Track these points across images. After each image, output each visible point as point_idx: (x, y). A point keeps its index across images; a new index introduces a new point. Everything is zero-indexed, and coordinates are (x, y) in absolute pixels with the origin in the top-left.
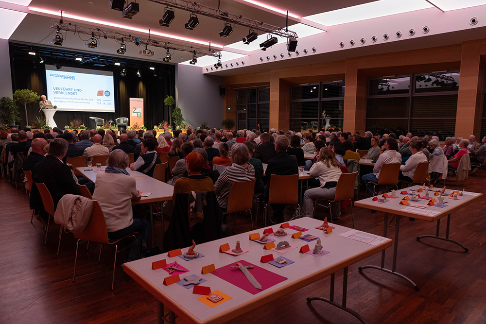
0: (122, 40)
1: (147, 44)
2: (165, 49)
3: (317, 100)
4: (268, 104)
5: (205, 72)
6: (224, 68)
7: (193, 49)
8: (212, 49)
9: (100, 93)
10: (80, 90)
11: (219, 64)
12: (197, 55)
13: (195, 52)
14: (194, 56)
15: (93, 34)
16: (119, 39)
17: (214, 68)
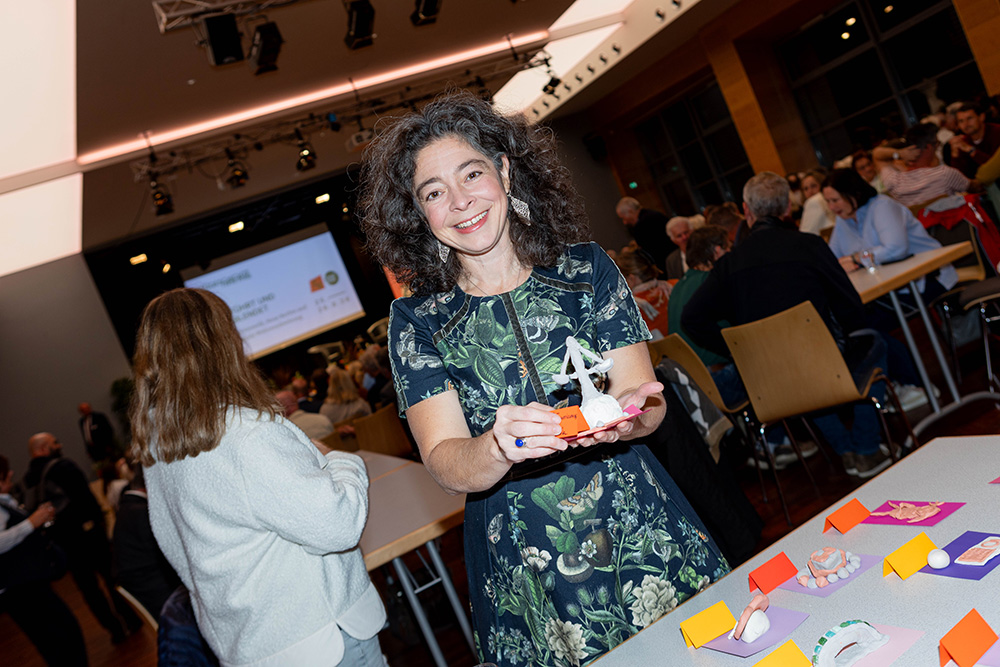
0: (298, 134)
1: (358, 118)
2: (406, 107)
3: (871, 44)
4: (732, 127)
5: (533, 120)
6: (577, 88)
7: (472, 78)
8: (521, 53)
9: (316, 284)
10: (269, 298)
11: (555, 82)
12: (488, 86)
13: (480, 82)
14: (483, 91)
15: (230, 154)
16: (290, 137)
17: (550, 99)
